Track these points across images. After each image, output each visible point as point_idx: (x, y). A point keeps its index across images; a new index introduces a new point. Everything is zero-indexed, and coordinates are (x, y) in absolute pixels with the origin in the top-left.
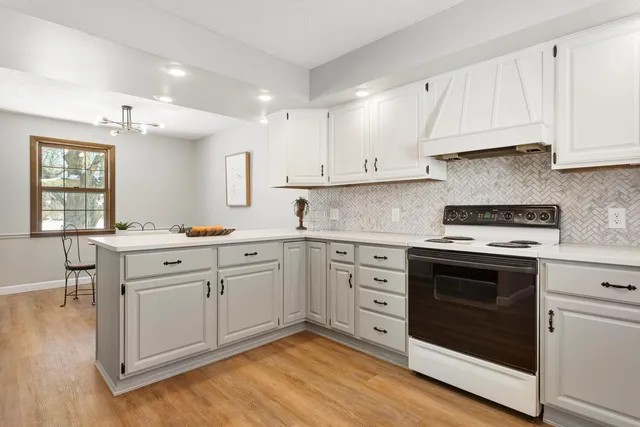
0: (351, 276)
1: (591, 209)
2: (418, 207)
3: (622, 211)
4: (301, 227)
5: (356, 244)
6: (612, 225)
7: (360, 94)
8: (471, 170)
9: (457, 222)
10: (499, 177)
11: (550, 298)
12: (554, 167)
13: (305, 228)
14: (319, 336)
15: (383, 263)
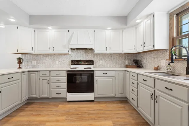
0: (48, 80)
1: (98, 61)
2: (64, 61)
3: (102, 61)
4: (20, 68)
5: (50, 71)
6: (101, 64)
7: (49, 28)
8: (77, 52)
9: (75, 64)
10: (83, 54)
11: (96, 77)
12: (94, 53)
13: (21, 68)
14: (35, 102)
15: (59, 75)
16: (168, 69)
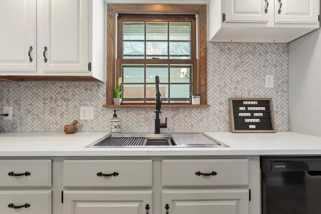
16: (116, 127)
